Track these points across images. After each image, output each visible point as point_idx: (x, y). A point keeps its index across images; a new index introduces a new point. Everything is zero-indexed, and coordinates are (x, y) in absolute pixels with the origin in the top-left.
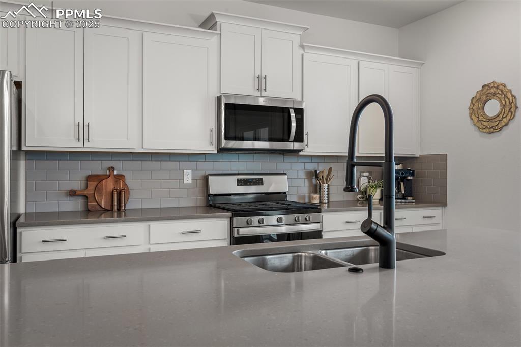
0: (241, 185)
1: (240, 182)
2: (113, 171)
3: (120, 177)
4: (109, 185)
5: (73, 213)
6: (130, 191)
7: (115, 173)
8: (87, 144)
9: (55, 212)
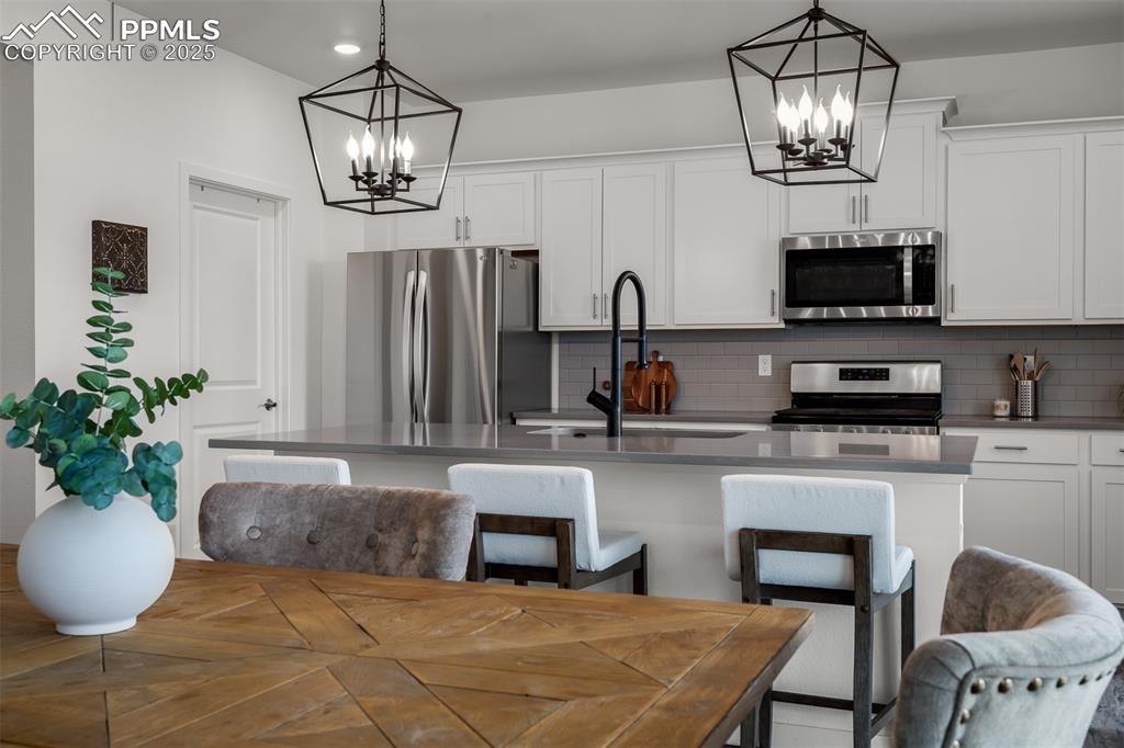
0: (847, 379)
1: (845, 375)
2: (658, 357)
3: (666, 365)
6: (678, 384)
7: (661, 359)
8: (606, 322)
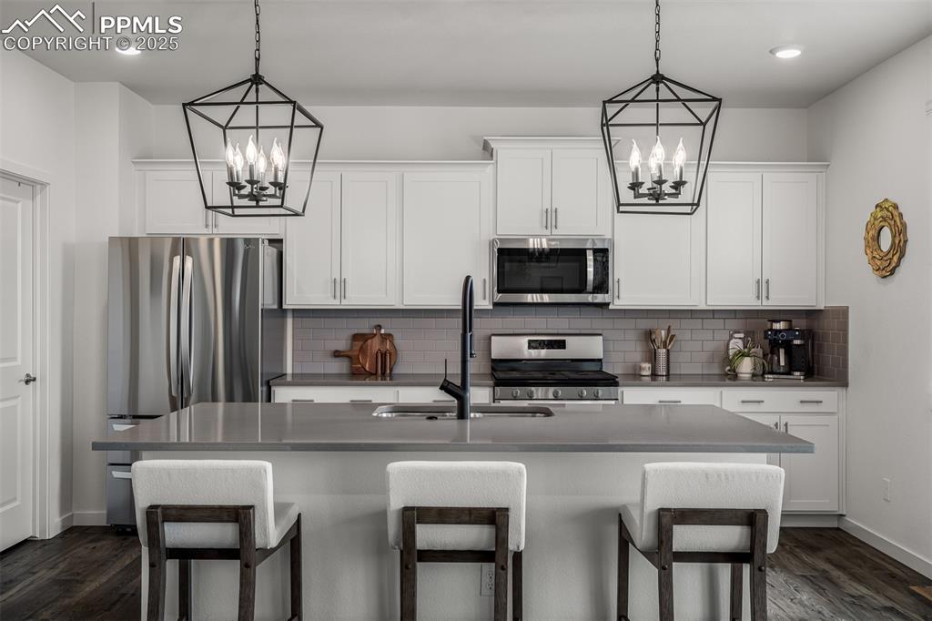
0: (534, 348)
1: (531, 345)
2: (380, 330)
3: (388, 336)
4: (375, 345)
5: (339, 375)
6: (399, 352)
7: (383, 331)
8: (344, 302)
9: (321, 374)
